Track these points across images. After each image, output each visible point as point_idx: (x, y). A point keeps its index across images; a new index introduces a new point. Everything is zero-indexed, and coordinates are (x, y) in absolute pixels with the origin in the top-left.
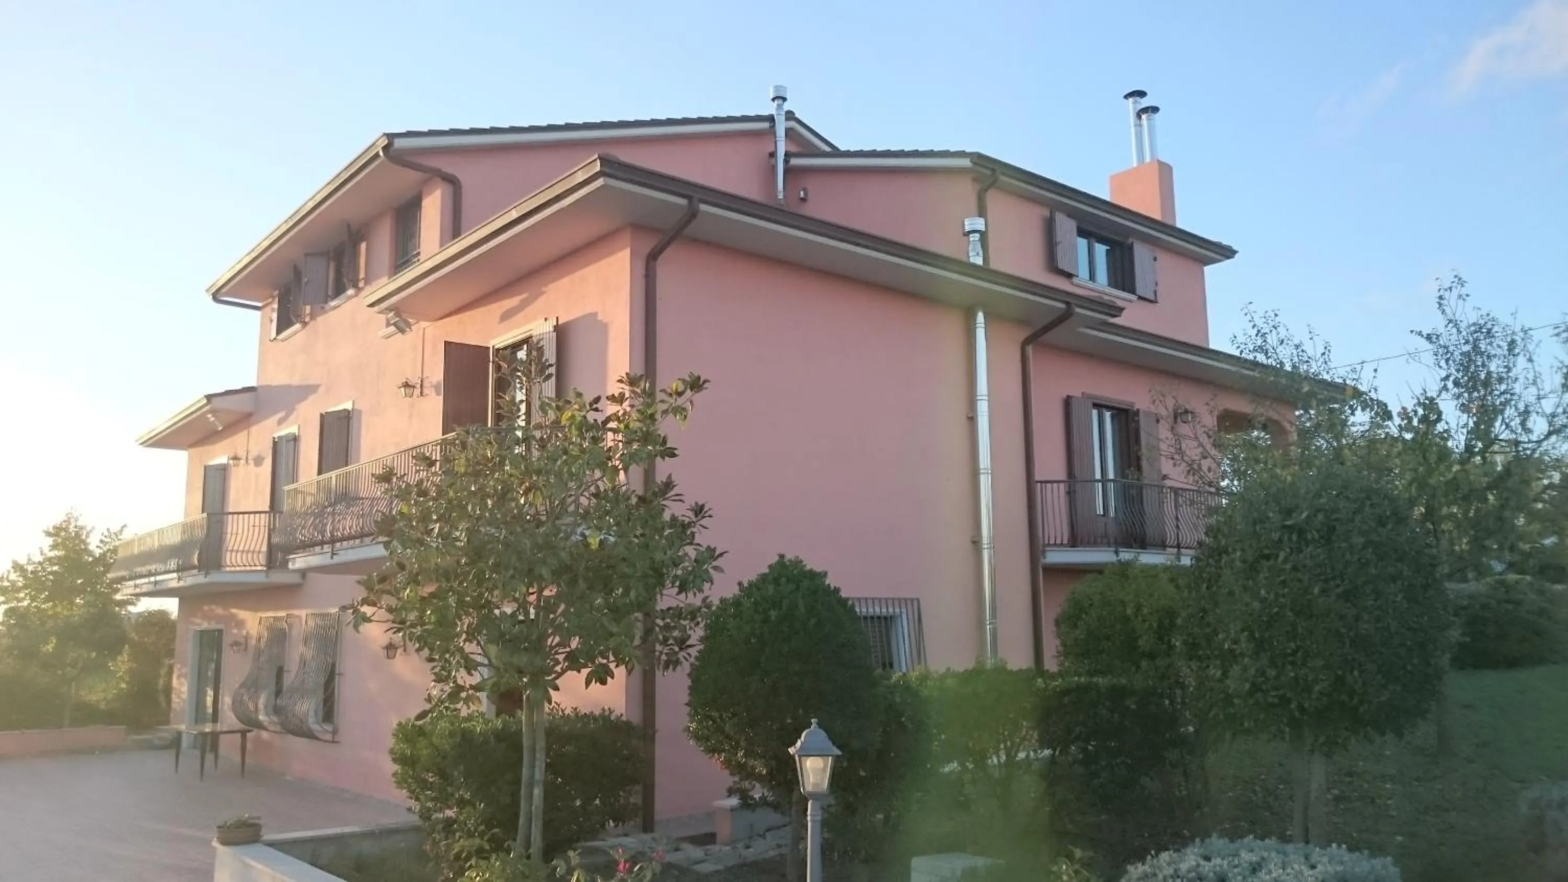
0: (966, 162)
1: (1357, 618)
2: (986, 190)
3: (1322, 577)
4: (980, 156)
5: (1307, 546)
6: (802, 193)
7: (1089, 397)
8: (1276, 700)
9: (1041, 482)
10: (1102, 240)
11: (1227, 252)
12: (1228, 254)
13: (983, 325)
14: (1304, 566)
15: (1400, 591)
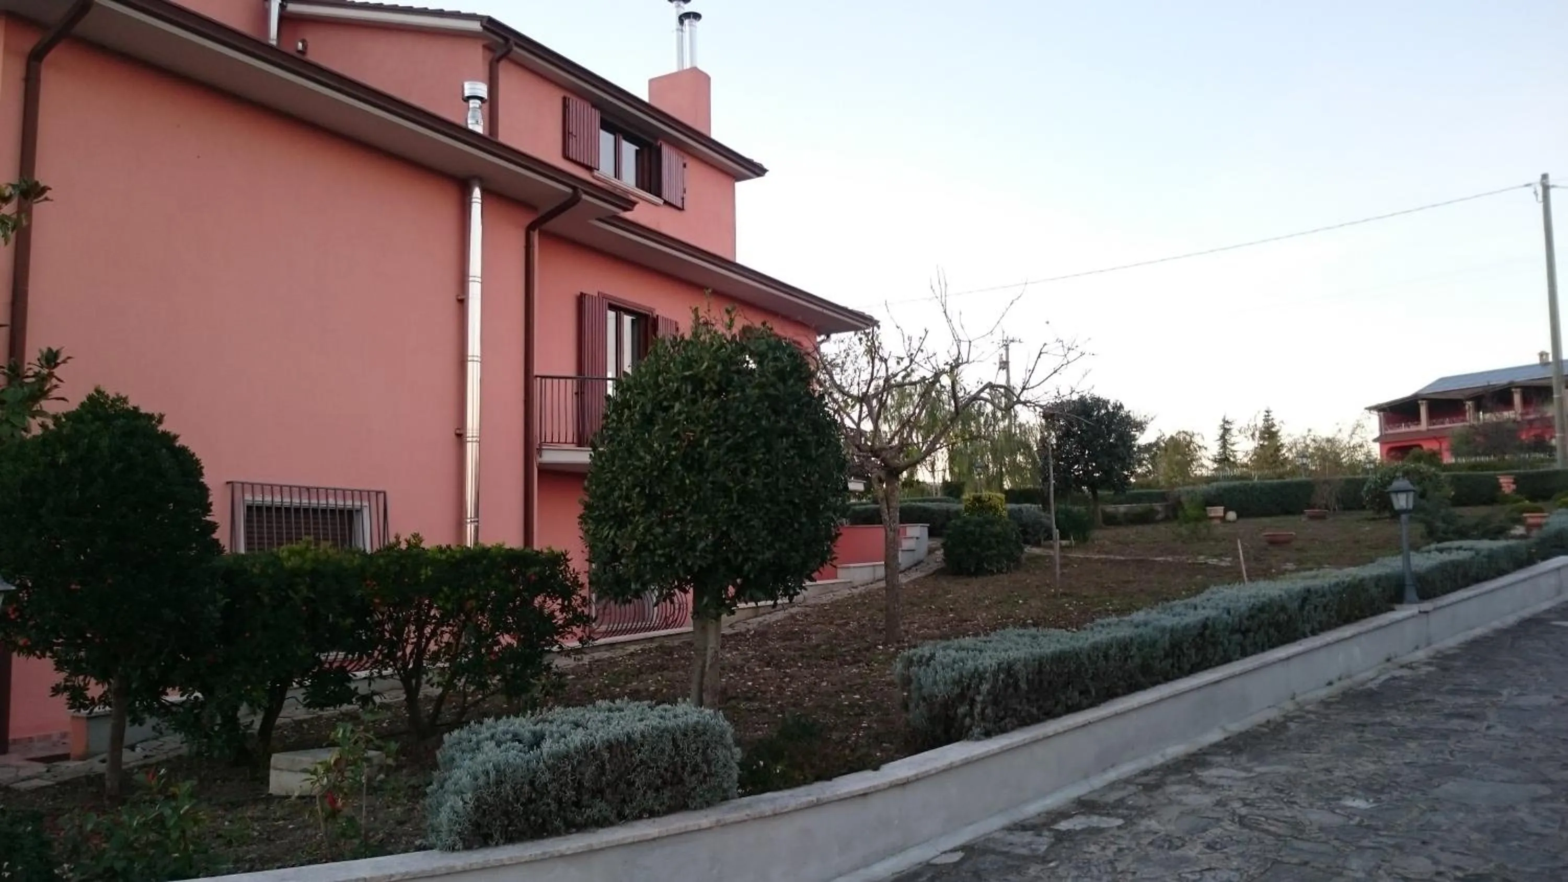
0: (476, 26)
1: (745, 473)
2: (498, 60)
3: (715, 429)
4: (490, 20)
5: (703, 397)
6: (300, 45)
7: (605, 297)
8: (663, 560)
9: (542, 377)
10: (632, 139)
11: (757, 170)
12: (757, 171)
13: (480, 201)
14: (698, 418)
15: (793, 447)
